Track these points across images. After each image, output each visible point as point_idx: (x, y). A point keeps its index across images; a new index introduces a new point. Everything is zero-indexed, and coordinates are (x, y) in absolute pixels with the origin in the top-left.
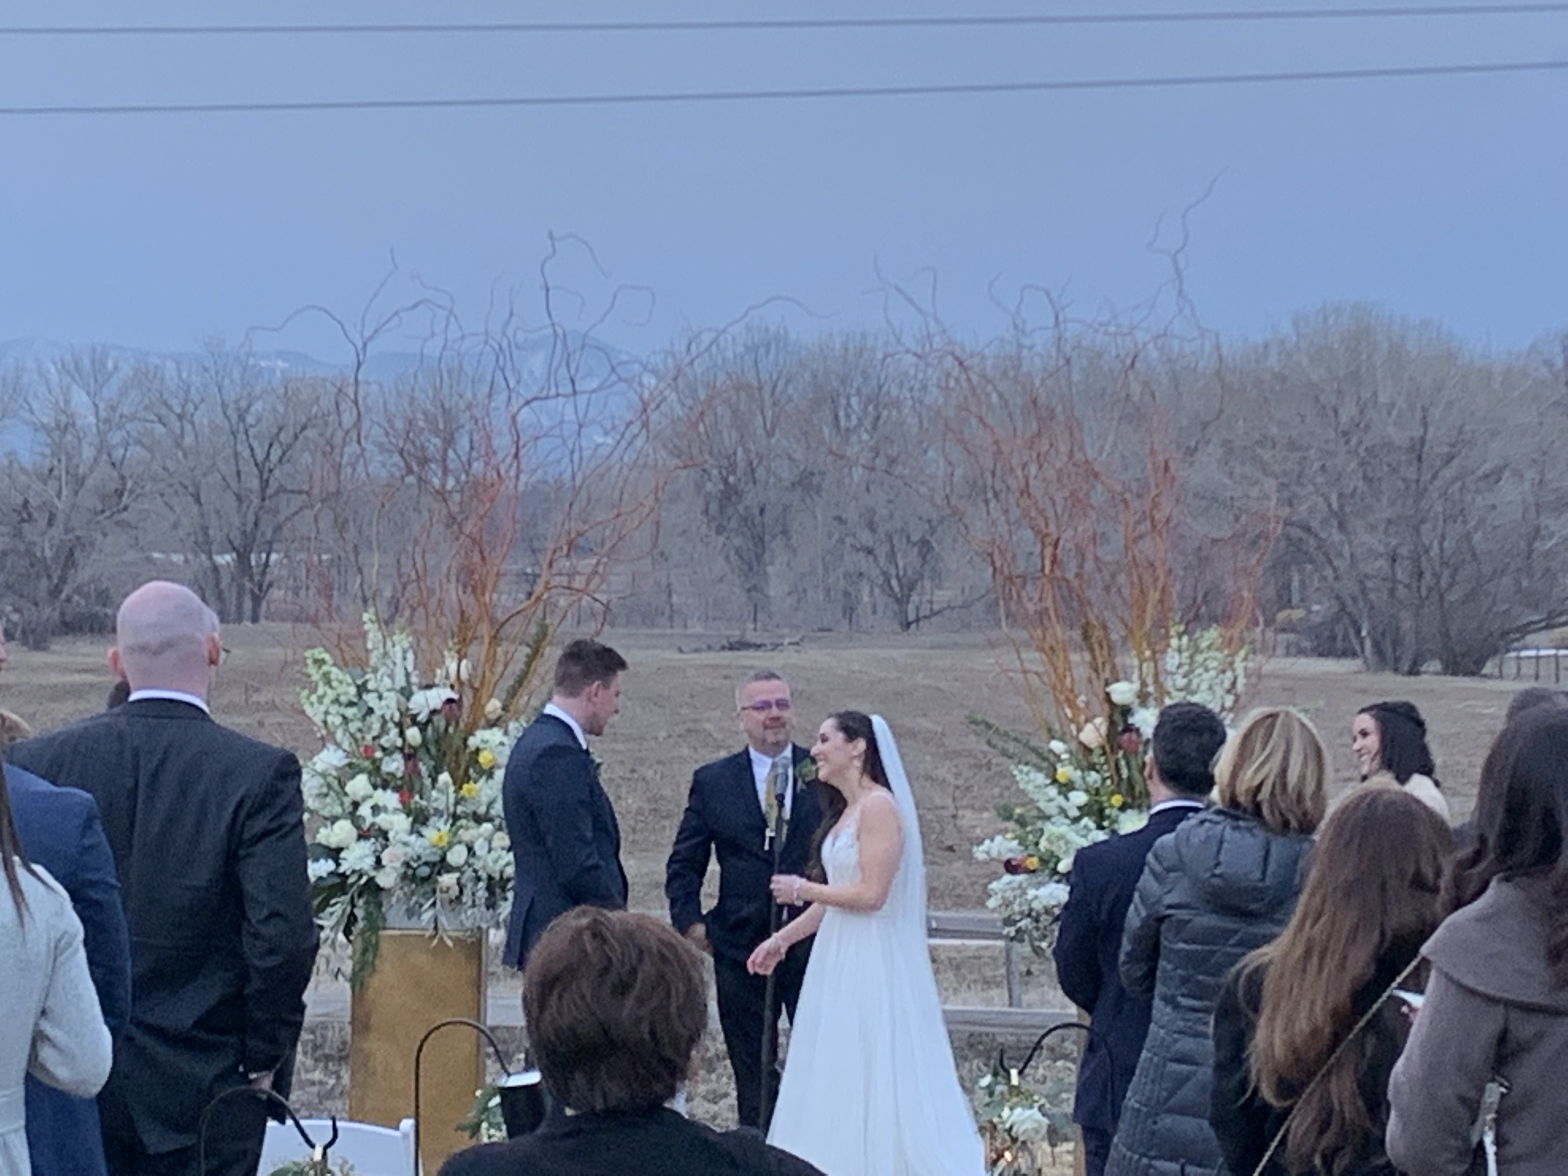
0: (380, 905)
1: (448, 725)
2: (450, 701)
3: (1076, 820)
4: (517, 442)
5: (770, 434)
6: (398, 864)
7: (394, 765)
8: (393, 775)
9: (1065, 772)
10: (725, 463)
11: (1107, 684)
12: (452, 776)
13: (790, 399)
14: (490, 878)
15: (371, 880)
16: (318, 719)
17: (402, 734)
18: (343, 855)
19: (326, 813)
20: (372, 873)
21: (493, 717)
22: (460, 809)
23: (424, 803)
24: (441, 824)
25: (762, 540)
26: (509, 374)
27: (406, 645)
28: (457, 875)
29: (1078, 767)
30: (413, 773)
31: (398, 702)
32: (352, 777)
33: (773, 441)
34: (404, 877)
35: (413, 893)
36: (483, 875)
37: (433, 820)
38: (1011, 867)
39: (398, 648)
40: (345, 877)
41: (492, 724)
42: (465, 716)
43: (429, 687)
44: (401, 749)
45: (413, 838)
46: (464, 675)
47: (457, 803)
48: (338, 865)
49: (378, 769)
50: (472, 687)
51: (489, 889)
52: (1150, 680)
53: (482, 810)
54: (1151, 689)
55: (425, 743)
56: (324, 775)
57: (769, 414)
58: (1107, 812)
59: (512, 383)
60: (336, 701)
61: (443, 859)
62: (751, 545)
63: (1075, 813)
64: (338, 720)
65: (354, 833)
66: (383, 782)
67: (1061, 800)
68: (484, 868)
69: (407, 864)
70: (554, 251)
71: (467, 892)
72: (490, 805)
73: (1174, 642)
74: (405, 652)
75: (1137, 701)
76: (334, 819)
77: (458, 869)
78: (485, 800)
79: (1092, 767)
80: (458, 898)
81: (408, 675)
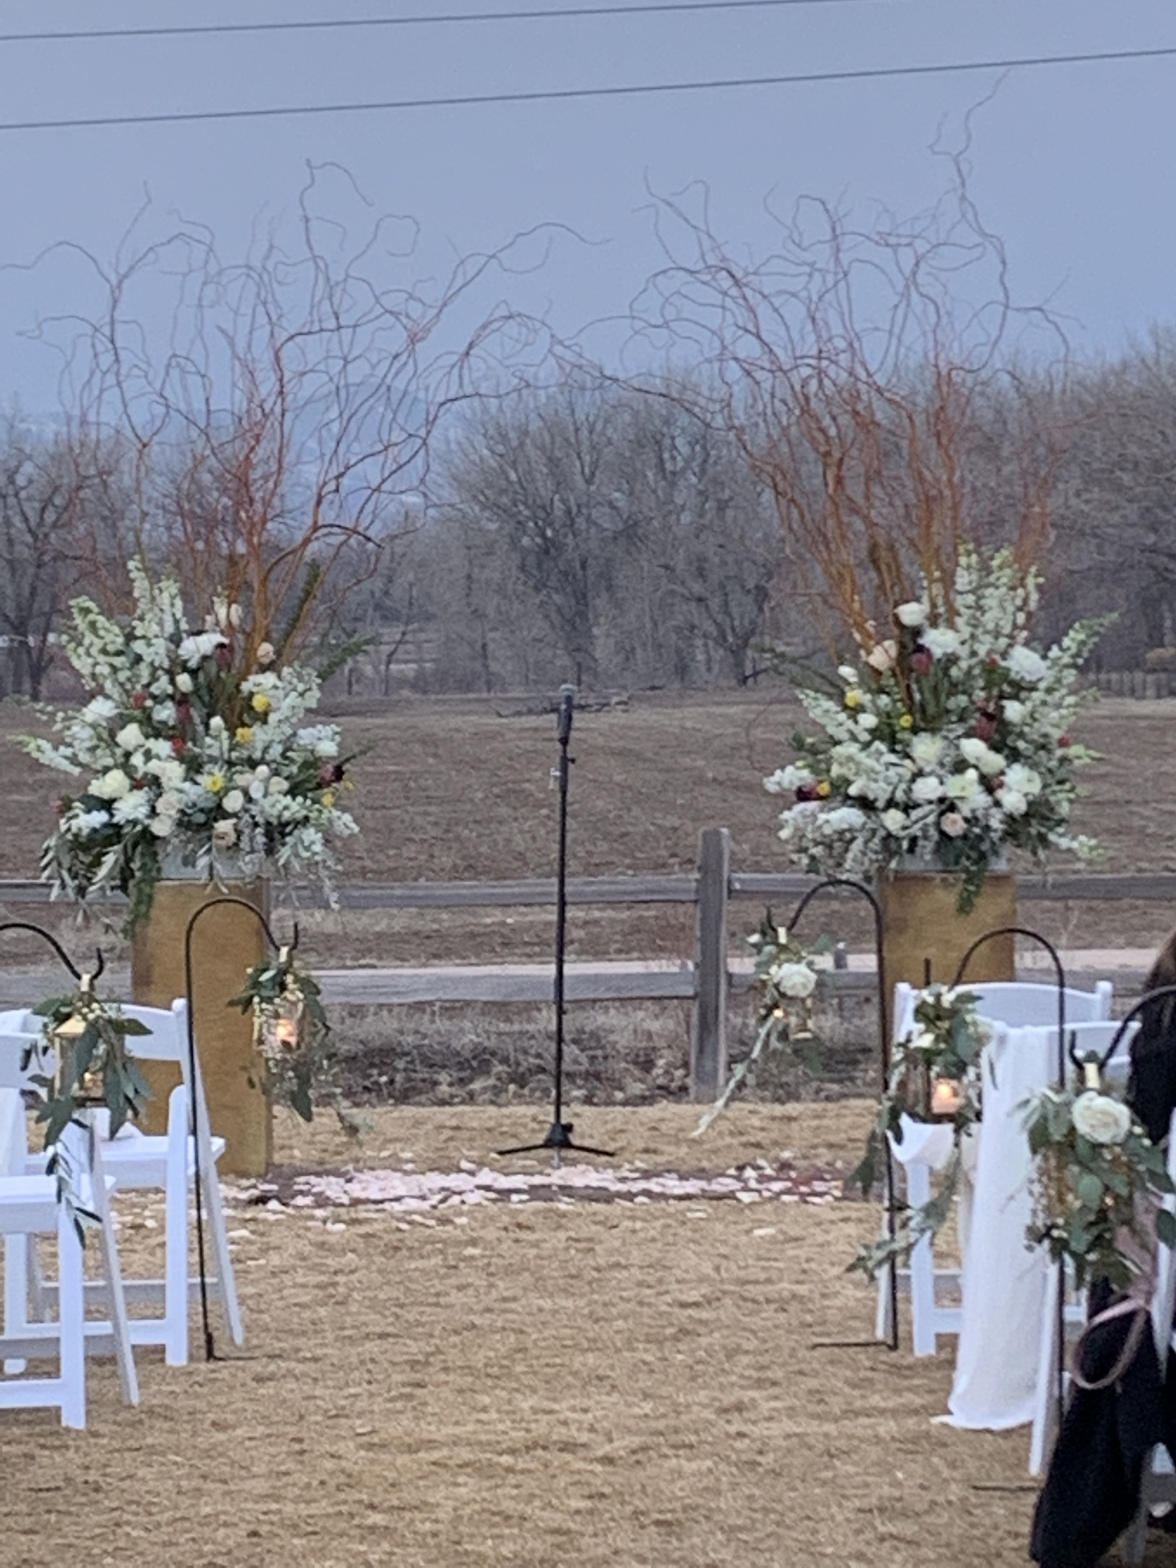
0: (155, 854)
1: (220, 670)
2: (221, 646)
3: (866, 746)
4: (281, 380)
5: (589, 482)
6: (173, 813)
7: (166, 713)
8: (164, 723)
9: (854, 696)
10: (542, 514)
11: (896, 605)
12: (226, 721)
13: (610, 442)
14: (268, 823)
15: (146, 830)
16: (86, 671)
17: (172, 682)
18: (116, 805)
19: (98, 766)
20: (147, 822)
21: (266, 661)
22: (234, 755)
23: (197, 750)
24: (216, 770)
25: (584, 596)
26: (271, 307)
27: (174, 590)
28: (233, 821)
29: (869, 691)
30: (185, 720)
31: (168, 650)
32: (122, 727)
33: (593, 488)
34: (180, 824)
35: (188, 841)
36: (260, 819)
37: (207, 767)
38: (803, 795)
39: (166, 595)
40: (118, 827)
41: (264, 669)
42: (237, 662)
43: (199, 633)
44: (171, 697)
45: (187, 785)
46: (235, 620)
47: (232, 749)
48: (112, 816)
49: (149, 718)
50: (244, 632)
51: (268, 834)
52: (940, 601)
53: (257, 755)
54: (941, 610)
55: (196, 691)
56: (94, 726)
57: (587, 458)
58: (899, 736)
59: (274, 318)
60: (104, 651)
61: (219, 806)
62: (573, 602)
63: (865, 737)
64: (106, 670)
65: (127, 782)
66: (155, 730)
67: (850, 724)
68: (262, 812)
69: (182, 812)
70: (313, 178)
71: (245, 839)
72: (266, 750)
73: (963, 560)
74: (173, 598)
75: (926, 623)
76: (106, 770)
77: (235, 815)
78: (260, 746)
79: (882, 691)
80: (236, 844)
81: (177, 622)
